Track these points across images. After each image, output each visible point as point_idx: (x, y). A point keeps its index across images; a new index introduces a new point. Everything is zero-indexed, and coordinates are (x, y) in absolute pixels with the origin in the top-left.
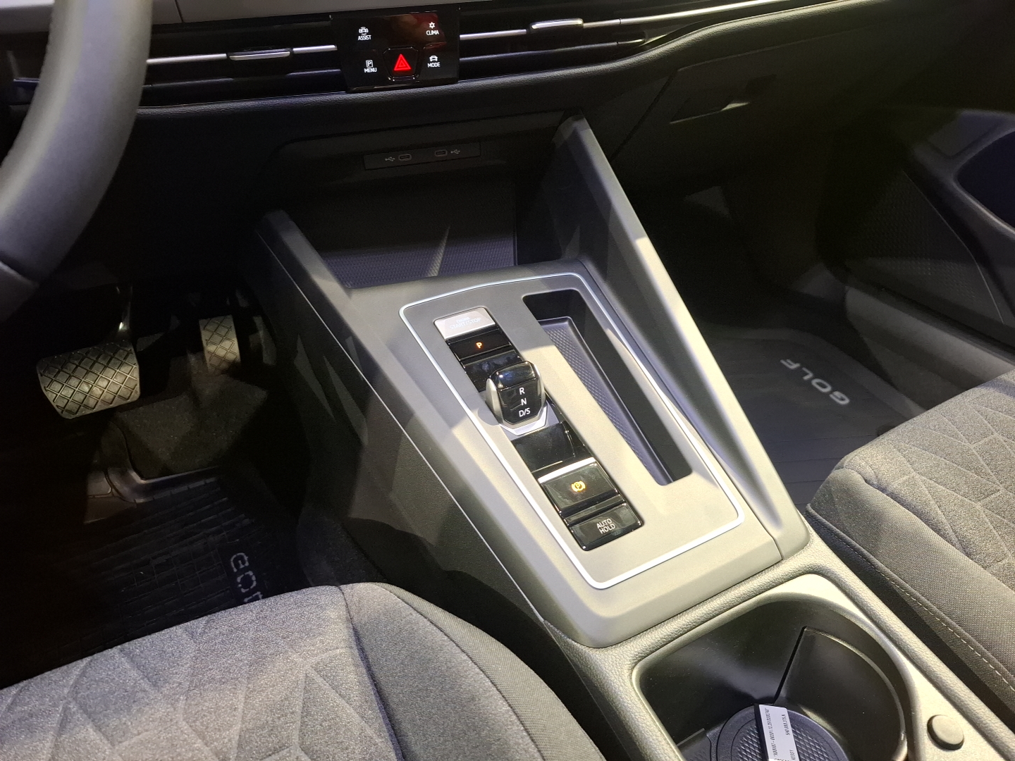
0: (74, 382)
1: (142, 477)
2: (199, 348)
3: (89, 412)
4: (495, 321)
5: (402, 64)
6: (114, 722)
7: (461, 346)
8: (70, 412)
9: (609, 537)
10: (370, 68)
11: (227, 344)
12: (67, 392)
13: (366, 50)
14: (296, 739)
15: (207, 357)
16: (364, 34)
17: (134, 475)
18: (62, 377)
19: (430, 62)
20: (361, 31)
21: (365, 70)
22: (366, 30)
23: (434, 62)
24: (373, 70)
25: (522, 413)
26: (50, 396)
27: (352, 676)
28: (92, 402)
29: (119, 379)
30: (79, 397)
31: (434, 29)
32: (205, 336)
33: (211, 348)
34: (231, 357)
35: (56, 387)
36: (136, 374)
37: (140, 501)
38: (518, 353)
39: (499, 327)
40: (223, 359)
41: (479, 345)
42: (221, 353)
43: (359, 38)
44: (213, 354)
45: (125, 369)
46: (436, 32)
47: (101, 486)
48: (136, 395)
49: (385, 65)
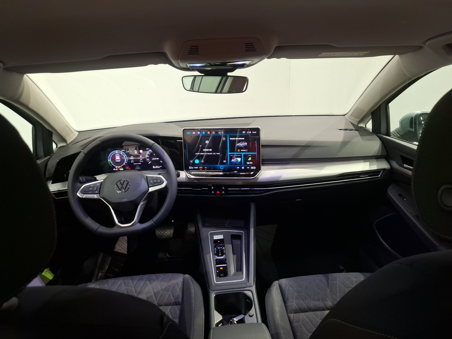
0: (161, 231)
1: (169, 255)
2: (187, 228)
3: (162, 238)
4: (224, 238)
5: (218, 192)
6: (151, 282)
7: (216, 241)
8: (159, 237)
9: (222, 277)
10: (213, 192)
11: (192, 228)
12: (159, 233)
13: (212, 190)
14: (171, 290)
15: (188, 230)
16: (212, 188)
17: (167, 254)
18: (159, 230)
23: (223, 192)
25: (220, 255)
26: (156, 233)
27: (180, 285)
28: (163, 236)
29: (169, 232)
30: (161, 234)
32: (189, 226)
34: (193, 231)
35: (158, 231)
36: (173, 232)
37: (167, 260)
40: (191, 232)
41: (219, 241)
42: (191, 230)
44: (189, 230)
45: (171, 230)
46: (224, 188)
47: (161, 255)
48: (172, 236)
49: (215, 192)
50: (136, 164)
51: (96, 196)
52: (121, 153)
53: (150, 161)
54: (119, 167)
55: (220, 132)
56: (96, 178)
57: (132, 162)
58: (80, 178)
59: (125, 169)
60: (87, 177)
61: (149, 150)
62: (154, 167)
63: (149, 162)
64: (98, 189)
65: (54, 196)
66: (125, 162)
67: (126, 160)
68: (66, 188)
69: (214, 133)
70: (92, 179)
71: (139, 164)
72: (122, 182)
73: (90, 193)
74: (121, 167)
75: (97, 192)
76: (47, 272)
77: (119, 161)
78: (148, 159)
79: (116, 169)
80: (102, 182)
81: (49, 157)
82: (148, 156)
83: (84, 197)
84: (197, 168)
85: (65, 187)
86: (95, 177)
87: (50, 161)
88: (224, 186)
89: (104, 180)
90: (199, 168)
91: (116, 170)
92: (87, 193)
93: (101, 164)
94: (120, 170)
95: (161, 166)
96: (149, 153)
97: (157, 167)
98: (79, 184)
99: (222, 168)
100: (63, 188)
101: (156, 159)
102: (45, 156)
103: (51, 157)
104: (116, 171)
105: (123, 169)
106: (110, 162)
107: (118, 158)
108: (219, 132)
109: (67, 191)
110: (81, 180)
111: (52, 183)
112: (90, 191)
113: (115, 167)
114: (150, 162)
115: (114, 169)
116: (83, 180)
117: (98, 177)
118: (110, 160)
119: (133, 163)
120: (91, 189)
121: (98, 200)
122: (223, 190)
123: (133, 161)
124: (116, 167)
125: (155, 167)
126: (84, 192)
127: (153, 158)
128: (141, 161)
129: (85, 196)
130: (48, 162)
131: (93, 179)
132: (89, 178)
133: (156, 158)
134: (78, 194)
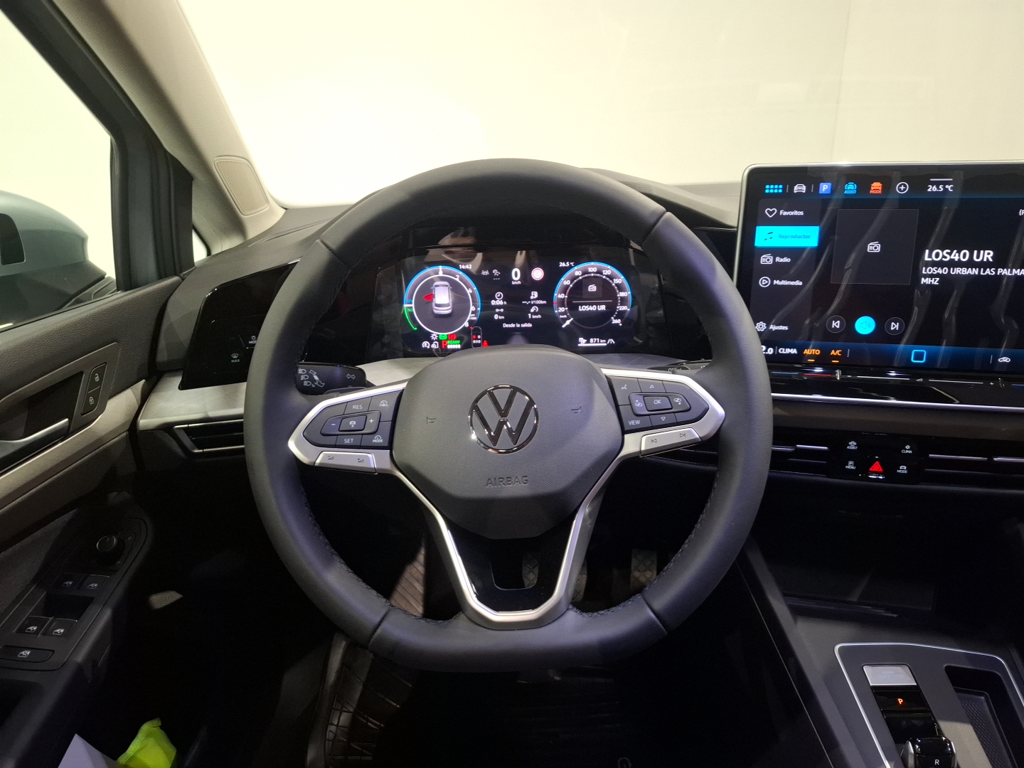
4: (917, 682)
7: (884, 695)
10: (851, 466)
13: (851, 455)
16: (852, 445)
19: (899, 469)
20: (850, 443)
21: (847, 467)
22: (855, 444)
23: (903, 469)
24: (853, 468)
31: (908, 450)
33: (636, 574)
38: (935, 721)
39: (920, 689)
41: (900, 701)
43: (848, 447)
46: (910, 452)
49: (863, 468)
50: (512, 325)
51: (373, 460)
52: (457, 280)
53: (568, 318)
54: (443, 336)
55: (937, 184)
56: (362, 373)
57: (496, 317)
58: (300, 371)
59: (467, 346)
60: (327, 369)
61: (571, 267)
62: (582, 342)
63: (564, 320)
64: (386, 427)
65: (187, 441)
66: (471, 317)
67: (472, 308)
68: (240, 410)
69: (902, 188)
70: (349, 376)
71: (523, 326)
72: (502, 397)
73: (347, 441)
74: (451, 337)
75: (378, 440)
76: (149, 735)
77: (446, 311)
78: (562, 310)
79: (431, 342)
80: (402, 392)
81: (176, 278)
82: (562, 296)
83: (318, 461)
84: (794, 351)
85: (234, 407)
86: (361, 370)
87: (177, 296)
88: (916, 440)
89: (411, 382)
90: (801, 350)
91: (434, 346)
92: (331, 440)
93: (376, 317)
94: (449, 347)
95: (611, 341)
96: (567, 283)
97: (594, 343)
98: (298, 399)
99: (919, 356)
100: (225, 408)
101: (593, 308)
102: (162, 276)
103: (183, 280)
104: (429, 353)
105: (459, 346)
106: (411, 314)
107: (443, 299)
108: (933, 183)
109: (242, 423)
110: (302, 378)
111: (183, 387)
112: (350, 432)
113: (427, 337)
114: (568, 322)
115: (425, 344)
116: (314, 381)
117: (373, 371)
118: (413, 305)
119: (501, 322)
120: (353, 423)
121: (383, 479)
122: (905, 459)
123: (500, 314)
124: (434, 335)
125: (588, 342)
126: (321, 436)
127: (582, 304)
128: (535, 313)
129: (322, 457)
130: (172, 298)
131: (353, 377)
132: (337, 371)
133: (597, 304)
134: (292, 445)
